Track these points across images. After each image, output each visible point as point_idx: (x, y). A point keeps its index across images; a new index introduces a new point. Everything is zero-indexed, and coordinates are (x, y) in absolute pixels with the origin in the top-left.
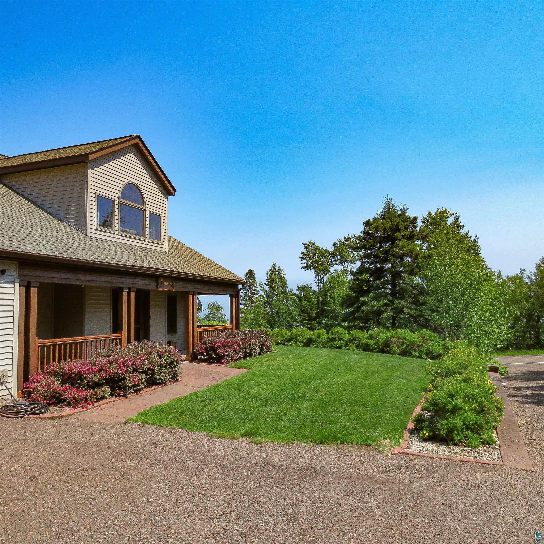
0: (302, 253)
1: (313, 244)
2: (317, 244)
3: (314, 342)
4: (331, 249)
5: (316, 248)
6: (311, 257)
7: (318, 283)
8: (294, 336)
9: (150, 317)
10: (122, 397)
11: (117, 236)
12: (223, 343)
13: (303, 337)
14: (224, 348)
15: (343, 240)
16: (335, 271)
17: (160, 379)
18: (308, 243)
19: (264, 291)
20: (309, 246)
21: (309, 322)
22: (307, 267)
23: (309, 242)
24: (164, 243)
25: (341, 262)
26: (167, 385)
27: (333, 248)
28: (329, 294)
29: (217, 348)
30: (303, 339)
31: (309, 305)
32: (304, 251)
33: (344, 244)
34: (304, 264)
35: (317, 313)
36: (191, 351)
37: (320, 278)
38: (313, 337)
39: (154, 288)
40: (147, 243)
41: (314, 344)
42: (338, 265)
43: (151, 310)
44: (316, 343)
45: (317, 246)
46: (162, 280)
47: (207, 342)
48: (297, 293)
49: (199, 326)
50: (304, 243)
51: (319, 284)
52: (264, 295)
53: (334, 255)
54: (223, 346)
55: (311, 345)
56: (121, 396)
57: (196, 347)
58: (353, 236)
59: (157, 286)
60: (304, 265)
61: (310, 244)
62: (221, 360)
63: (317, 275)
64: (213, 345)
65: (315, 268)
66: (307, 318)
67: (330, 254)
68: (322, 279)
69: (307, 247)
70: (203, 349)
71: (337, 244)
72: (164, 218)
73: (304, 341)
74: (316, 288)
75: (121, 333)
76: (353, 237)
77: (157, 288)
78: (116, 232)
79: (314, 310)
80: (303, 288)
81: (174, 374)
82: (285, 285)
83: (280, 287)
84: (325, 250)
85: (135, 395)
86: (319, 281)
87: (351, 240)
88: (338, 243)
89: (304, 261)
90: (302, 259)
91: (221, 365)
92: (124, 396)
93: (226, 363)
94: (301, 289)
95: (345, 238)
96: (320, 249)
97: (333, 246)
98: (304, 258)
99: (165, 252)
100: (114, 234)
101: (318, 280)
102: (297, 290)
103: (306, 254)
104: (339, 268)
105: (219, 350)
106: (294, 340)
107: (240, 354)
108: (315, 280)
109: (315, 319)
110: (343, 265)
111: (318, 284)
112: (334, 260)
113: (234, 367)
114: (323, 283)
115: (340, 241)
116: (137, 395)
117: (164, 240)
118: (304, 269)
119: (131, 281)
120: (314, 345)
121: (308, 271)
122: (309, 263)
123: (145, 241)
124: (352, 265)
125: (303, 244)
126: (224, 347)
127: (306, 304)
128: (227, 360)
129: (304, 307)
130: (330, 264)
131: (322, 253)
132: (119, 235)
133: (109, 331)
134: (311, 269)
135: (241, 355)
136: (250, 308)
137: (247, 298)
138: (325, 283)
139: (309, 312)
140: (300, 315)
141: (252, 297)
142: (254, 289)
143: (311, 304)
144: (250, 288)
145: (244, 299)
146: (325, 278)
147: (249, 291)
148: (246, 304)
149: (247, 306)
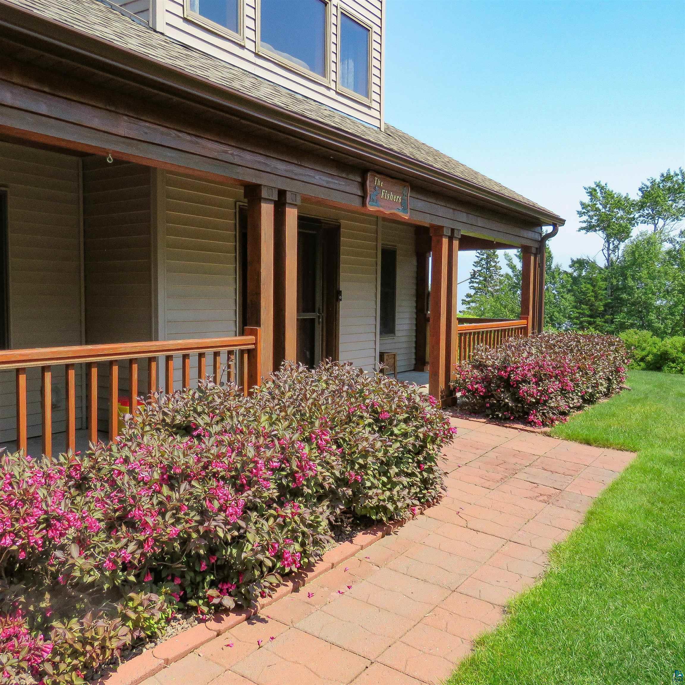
0: (582, 204)
1: (602, 188)
2: (610, 187)
3: (674, 362)
4: (636, 196)
5: (608, 195)
6: (598, 210)
7: (608, 254)
9: (339, 293)
10: (233, 618)
11: (251, 57)
12: (533, 368)
13: (644, 349)
14: (537, 384)
15: (658, 180)
16: (642, 234)
17: (380, 508)
18: (593, 186)
19: (513, 268)
20: (595, 190)
22: (590, 228)
23: (595, 183)
24: (375, 105)
25: (653, 218)
26: (401, 523)
27: (640, 194)
28: (629, 273)
29: (518, 382)
30: (644, 353)
31: (593, 291)
32: (587, 199)
33: (659, 186)
34: (585, 222)
35: (605, 305)
36: (442, 386)
37: (611, 246)
38: (670, 351)
39: (356, 203)
40: (332, 94)
41: (673, 365)
42: (646, 224)
43: (343, 275)
44: (678, 364)
45: (611, 190)
46: (378, 182)
47: (489, 363)
48: (570, 270)
50: (587, 186)
51: (609, 256)
52: (511, 274)
53: (642, 206)
54: (534, 375)
55: (666, 368)
56: (227, 611)
57: (455, 375)
58: (678, 172)
59: (363, 198)
60: (584, 225)
61: (597, 188)
62: (528, 414)
63: (608, 242)
64: (506, 372)
65: (604, 229)
66: (587, 312)
67: (633, 205)
68: (616, 247)
69: (592, 193)
70: (477, 383)
71: (647, 188)
72: (375, 37)
73: (649, 358)
74: (602, 263)
75: (254, 333)
76: (677, 175)
77: (364, 204)
78: (250, 45)
79: (601, 300)
80: (580, 264)
81: (425, 481)
84: (625, 198)
85: (285, 595)
86: (611, 252)
87: (675, 179)
88: (649, 184)
89: (585, 218)
90: (580, 214)
91: (528, 428)
92: (238, 609)
93: (544, 424)
94: (576, 265)
95: (662, 175)
96: (615, 196)
97: (640, 190)
98: (584, 212)
99: (376, 129)
100: (243, 47)
101: (608, 249)
102: (570, 267)
103: (589, 205)
104: (649, 228)
105: (524, 387)
107: (573, 399)
108: (603, 250)
109: (602, 315)
110: (655, 225)
111: (607, 256)
112: (640, 216)
113: (569, 438)
114: (616, 254)
115: (653, 182)
116: (296, 590)
117: (375, 97)
118: (584, 231)
120: (672, 368)
121: (591, 234)
122: (593, 221)
123: (328, 88)
124: (674, 222)
125: (585, 188)
126: (539, 380)
127: (588, 289)
128: (543, 413)
129: (585, 294)
130: (632, 221)
131: (619, 202)
132: (257, 55)
134: (595, 231)
135: (576, 401)
136: (486, 294)
137: (481, 279)
138: (620, 255)
139: (593, 302)
140: (576, 307)
141: (490, 277)
142: (493, 264)
143: (597, 288)
144: (487, 263)
145: (477, 281)
146: (622, 246)
147: (484, 268)
148: (480, 289)
149: (480, 292)
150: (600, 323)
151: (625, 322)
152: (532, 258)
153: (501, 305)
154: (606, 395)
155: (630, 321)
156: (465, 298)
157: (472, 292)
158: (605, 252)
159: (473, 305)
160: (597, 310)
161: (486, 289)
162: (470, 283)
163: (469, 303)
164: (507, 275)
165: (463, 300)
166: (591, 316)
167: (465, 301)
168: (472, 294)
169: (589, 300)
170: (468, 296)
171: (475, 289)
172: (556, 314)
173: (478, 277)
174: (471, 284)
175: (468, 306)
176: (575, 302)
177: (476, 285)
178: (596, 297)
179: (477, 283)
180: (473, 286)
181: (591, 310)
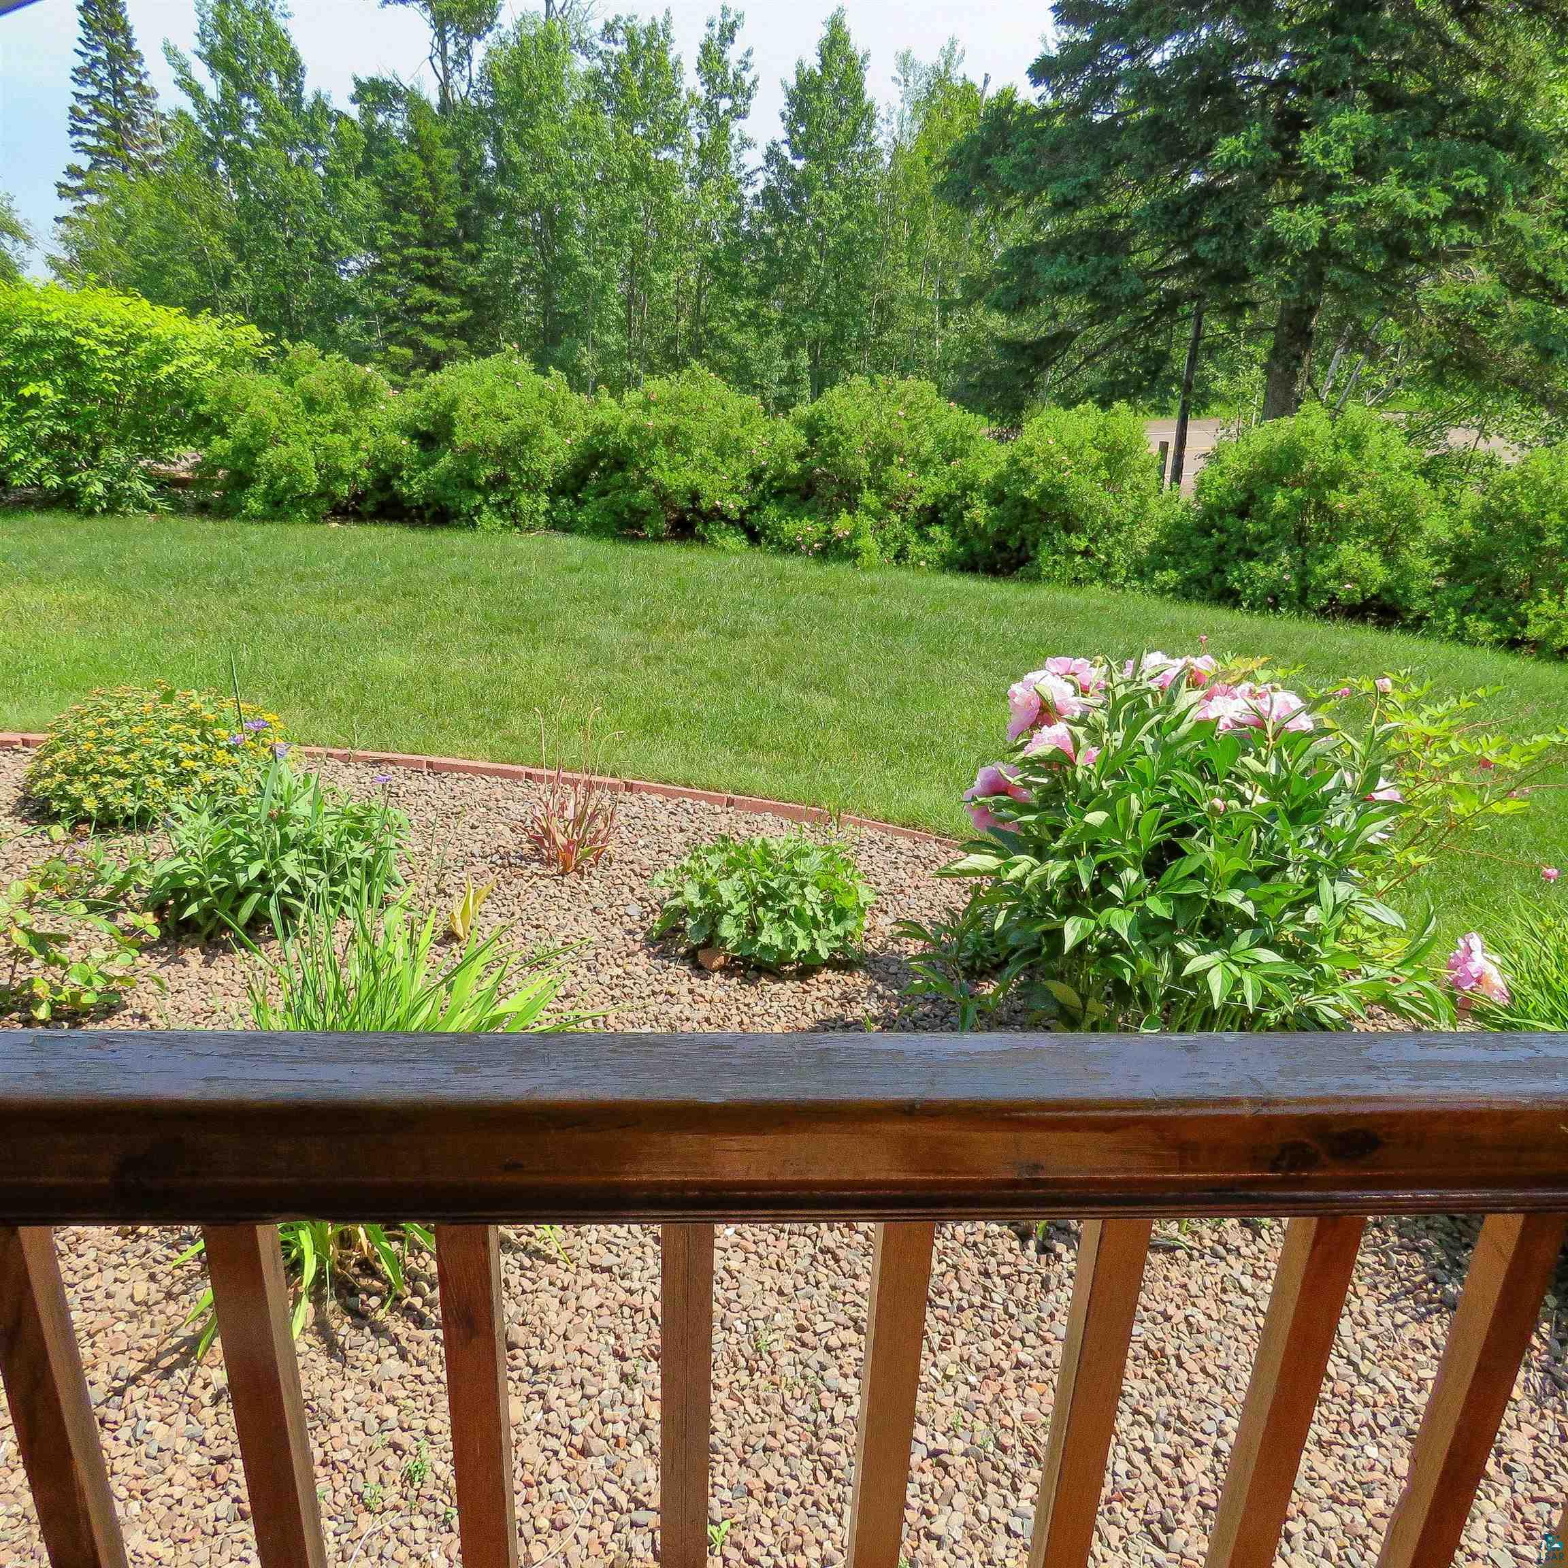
7: (445, 69)
19: (196, 93)
37: (451, 50)
48: (352, 111)
51: (447, 77)
52: (193, 113)
63: (441, 35)
68: (464, 53)
80: (377, 92)
82: (293, 71)
83: (274, 79)
86: (451, 64)
101: (445, 56)
102: (354, 100)
108: (431, 57)
114: (466, 72)
136: (125, 169)
137: (104, 122)
138: (474, 77)
139: (428, 203)
140: (386, 217)
141: (128, 119)
142: (132, 80)
143: (435, 166)
144: (114, 74)
145: (93, 128)
146: (479, 50)
147: (107, 89)
148: (102, 152)
149: (108, 162)
153: (179, 203)
156: (65, 180)
157: (84, 162)
158: (437, 62)
159: (92, 199)
160: (441, 225)
161: (123, 153)
162: (71, 133)
163: (78, 193)
164: (181, 113)
165: (59, 185)
166: (428, 244)
167: (66, 187)
168: (85, 168)
169: (419, 199)
170: (74, 172)
171: (89, 151)
172: (335, 233)
173: (94, 117)
174: (76, 138)
175: (78, 204)
176: (385, 202)
177: (91, 141)
178: (434, 190)
179: (92, 133)
180: (84, 144)
181: (426, 226)
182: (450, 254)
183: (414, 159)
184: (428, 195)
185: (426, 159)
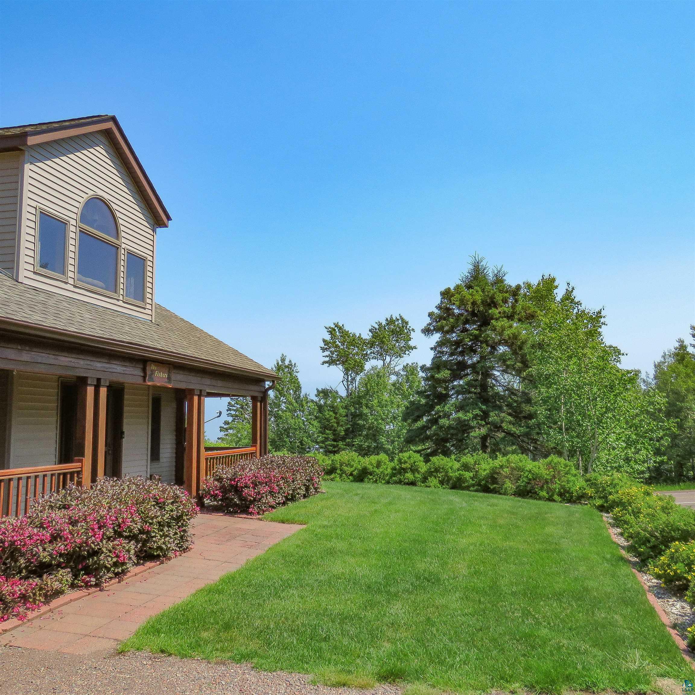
0: (324, 341)
1: (340, 328)
2: (346, 328)
3: (371, 475)
4: (367, 335)
5: (345, 334)
6: (337, 346)
7: (348, 385)
8: (338, 466)
9: (123, 433)
10: (93, 589)
11: (72, 288)
12: (252, 478)
13: (352, 466)
14: (254, 489)
15: (384, 323)
16: (373, 368)
17: (160, 548)
18: (333, 326)
20: (335, 330)
21: (335, 443)
22: (331, 362)
23: (334, 324)
24: (149, 306)
25: (381, 355)
26: (169, 559)
27: (371, 334)
28: (364, 401)
29: (242, 487)
30: (352, 469)
31: (335, 418)
32: (328, 337)
33: (385, 329)
34: (327, 356)
35: (346, 430)
36: (194, 493)
37: (350, 378)
39: (140, 380)
40: (121, 303)
41: (370, 477)
42: (376, 360)
43: (125, 421)
44: (374, 476)
45: (347, 330)
46: (153, 367)
47: (225, 476)
48: (316, 399)
49: (207, 449)
50: (328, 326)
51: (348, 387)
53: (372, 344)
54: (252, 483)
55: (366, 480)
56: (91, 586)
57: (203, 486)
58: (398, 318)
59: (144, 377)
60: (327, 359)
61: (336, 328)
62: (249, 508)
63: (346, 374)
64: (234, 482)
65: (343, 363)
66: (331, 437)
67: (364, 343)
68: (354, 379)
69: (332, 332)
70: (217, 490)
71: (376, 329)
72: (149, 263)
73: (355, 473)
74: (343, 393)
75: (81, 461)
76: (398, 320)
77: (144, 381)
78: (71, 281)
79: (342, 426)
80: (325, 393)
81: (182, 537)
82: (298, 388)
83: (291, 391)
84: (359, 337)
85: (115, 583)
86: (349, 383)
87: (396, 323)
88: (377, 327)
89: (327, 353)
90: (323, 350)
91: (248, 517)
92: (96, 585)
93: (258, 513)
94: (321, 395)
95: (387, 320)
96: (351, 335)
97: (370, 331)
98: (326, 348)
99: (149, 321)
100: (66, 283)
101: (348, 381)
102: (316, 396)
103: (330, 342)
104: (379, 363)
105: (246, 490)
106: (338, 471)
107: (279, 498)
108: (343, 381)
109: (343, 439)
110: (384, 360)
111: (346, 386)
112: (371, 353)
113: (272, 520)
114: (354, 385)
115: (380, 324)
116: (119, 582)
117: (149, 301)
118: (327, 365)
119: (101, 367)
120: (370, 479)
121: (333, 367)
122: (334, 356)
123: (118, 300)
124: (398, 359)
125: (326, 328)
126: (255, 485)
127: (331, 416)
128: (259, 507)
129: (328, 420)
130: (366, 357)
131: (354, 340)
132: (75, 286)
133: (53, 457)
134: (336, 364)
135: (280, 499)
136: (243, 421)
137: (238, 406)
138: (357, 386)
139: (335, 427)
140: (321, 432)
141: (246, 405)
143: (338, 416)
145: (234, 408)
146: (358, 378)
148: (237, 416)
149: (238, 419)
150: (342, 446)
151: (362, 445)
152: (259, 404)
154: (305, 496)
155: (366, 444)
156: (223, 425)
157: (230, 419)
158: (345, 383)
159: (231, 431)
160: (339, 434)
161: (243, 416)
162: (227, 410)
163: (227, 430)
165: (221, 427)
166: (334, 440)
167: (223, 427)
168: (230, 421)
169: (332, 426)
170: (226, 423)
171: (232, 416)
172: (305, 438)
174: (229, 412)
175: (226, 433)
176: (321, 428)
177: (233, 413)
178: (338, 423)
179: (234, 410)
180: (231, 414)
181: (334, 435)
182: (342, 443)
183: (331, 413)
184: (335, 425)
185: (336, 413)
